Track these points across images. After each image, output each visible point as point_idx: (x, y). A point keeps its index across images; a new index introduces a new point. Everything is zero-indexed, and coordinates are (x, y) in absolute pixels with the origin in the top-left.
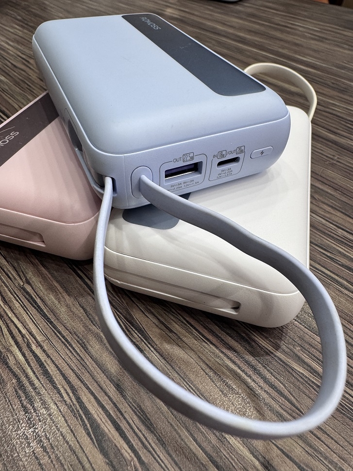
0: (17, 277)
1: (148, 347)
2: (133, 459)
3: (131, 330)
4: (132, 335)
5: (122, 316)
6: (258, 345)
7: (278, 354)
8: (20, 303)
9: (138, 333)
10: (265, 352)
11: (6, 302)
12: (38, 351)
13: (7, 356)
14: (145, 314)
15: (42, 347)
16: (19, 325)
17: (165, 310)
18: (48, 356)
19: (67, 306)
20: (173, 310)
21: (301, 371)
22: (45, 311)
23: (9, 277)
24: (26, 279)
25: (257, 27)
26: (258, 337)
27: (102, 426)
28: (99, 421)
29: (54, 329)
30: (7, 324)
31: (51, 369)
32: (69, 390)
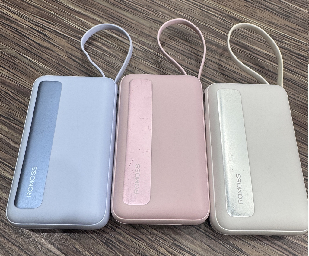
0: (168, 239)
5: (226, 244)
7: (296, 241)
8: (178, 252)
9: (237, 250)
11: (172, 254)
14: (236, 240)
19: (200, 247)
22: (191, 252)
23: (164, 240)
24: (173, 238)
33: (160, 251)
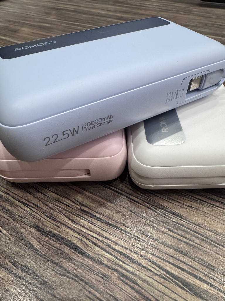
0: (72, 204)
1: (184, 221)
2: (218, 294)
4: (170, 217)
5: (156, 208)
8: (86, 221)
9: (173, 215)
11: (76, 223)
12: (118, 248)
13: (100, 258)
14: (169, 202)
15: (119, 245)
16: (95, 235)
17: (180, 196)
18: (127, 249)
19: (118, 212)
20: (184, 194)
22: (106, 220)
23: (67, 205)
24: (80, 203)
25: (124, 8)
27: (188, 280)
28: (184, 278)
29: (120, 231)
30: (86, 237)
31: (134, 256)
32: (154, 266)
33: (59, 220)
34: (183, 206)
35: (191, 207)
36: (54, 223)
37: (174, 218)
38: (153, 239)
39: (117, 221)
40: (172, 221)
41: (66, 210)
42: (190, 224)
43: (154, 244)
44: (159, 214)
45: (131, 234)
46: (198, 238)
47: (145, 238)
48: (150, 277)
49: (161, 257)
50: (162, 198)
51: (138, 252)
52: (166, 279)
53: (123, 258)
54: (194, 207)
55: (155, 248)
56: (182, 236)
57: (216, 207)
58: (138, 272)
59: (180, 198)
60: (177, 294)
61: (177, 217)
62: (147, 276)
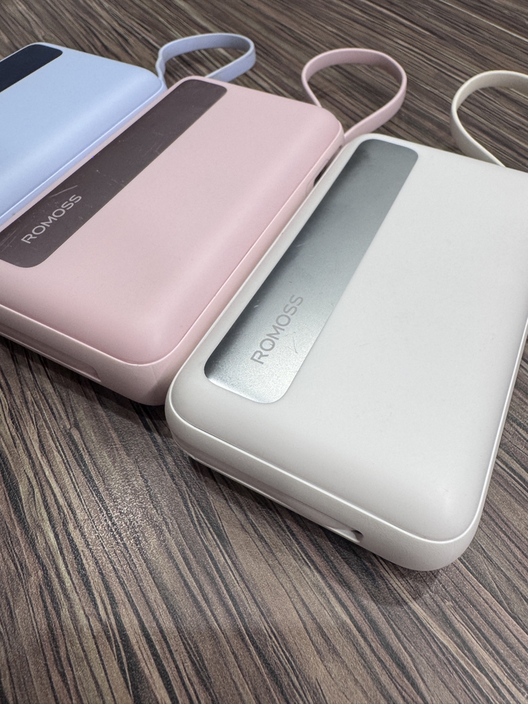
0: (63, 415)
1: (224, 558)
3: (204, 525)
4: (205, 534)
5: (195, 501)
6: (387, 585)
7: (415, 606)
8: (62, 457)
9: (213, 533)
10: (395, 598)
11: (45, 453)
12: (75, 535)
13: (36, 535)
14: (228, 504)
15: (81, 530)
16: (57, 490)
18: (88, 545)
19: (123, 471)
21: (445, 642)
22: (93, 473)
23: (53, 413)
24: (75, 421)
26: (389, 572)
27: (143, 664)
28: (139, 656)
29: (101, 506)
30: (41, 485)
31: (89, 564)
32: (107, 602)
33: (24, 433)
34: (248, 526)
35: (261, 538)
36: (14, 434)
37: (211, 539)
38: (142, 555)
39: (109, 485)
40: (204, 543)
41: (46, 422)
42: (230, 568)
43: (137, 566)
44: (190, 515)
45: (114, 524)
46: (224, 604)
47: (132, 545)
48: (86, 616)
49: (132, 595)
50: (220, 488)
51: (100, 562)
52: (108, 638)
53: (70, 557)
54: (268, 541)
55: (133, 572)
56: (197, 581)
57: (312, 567)
58: (76, 595)
59: (254, 507)
60: (106, 674)
61: (218, 542)
62: (84, 611)
